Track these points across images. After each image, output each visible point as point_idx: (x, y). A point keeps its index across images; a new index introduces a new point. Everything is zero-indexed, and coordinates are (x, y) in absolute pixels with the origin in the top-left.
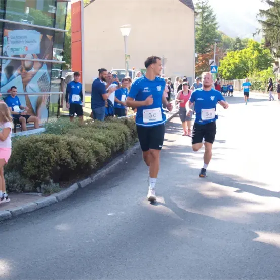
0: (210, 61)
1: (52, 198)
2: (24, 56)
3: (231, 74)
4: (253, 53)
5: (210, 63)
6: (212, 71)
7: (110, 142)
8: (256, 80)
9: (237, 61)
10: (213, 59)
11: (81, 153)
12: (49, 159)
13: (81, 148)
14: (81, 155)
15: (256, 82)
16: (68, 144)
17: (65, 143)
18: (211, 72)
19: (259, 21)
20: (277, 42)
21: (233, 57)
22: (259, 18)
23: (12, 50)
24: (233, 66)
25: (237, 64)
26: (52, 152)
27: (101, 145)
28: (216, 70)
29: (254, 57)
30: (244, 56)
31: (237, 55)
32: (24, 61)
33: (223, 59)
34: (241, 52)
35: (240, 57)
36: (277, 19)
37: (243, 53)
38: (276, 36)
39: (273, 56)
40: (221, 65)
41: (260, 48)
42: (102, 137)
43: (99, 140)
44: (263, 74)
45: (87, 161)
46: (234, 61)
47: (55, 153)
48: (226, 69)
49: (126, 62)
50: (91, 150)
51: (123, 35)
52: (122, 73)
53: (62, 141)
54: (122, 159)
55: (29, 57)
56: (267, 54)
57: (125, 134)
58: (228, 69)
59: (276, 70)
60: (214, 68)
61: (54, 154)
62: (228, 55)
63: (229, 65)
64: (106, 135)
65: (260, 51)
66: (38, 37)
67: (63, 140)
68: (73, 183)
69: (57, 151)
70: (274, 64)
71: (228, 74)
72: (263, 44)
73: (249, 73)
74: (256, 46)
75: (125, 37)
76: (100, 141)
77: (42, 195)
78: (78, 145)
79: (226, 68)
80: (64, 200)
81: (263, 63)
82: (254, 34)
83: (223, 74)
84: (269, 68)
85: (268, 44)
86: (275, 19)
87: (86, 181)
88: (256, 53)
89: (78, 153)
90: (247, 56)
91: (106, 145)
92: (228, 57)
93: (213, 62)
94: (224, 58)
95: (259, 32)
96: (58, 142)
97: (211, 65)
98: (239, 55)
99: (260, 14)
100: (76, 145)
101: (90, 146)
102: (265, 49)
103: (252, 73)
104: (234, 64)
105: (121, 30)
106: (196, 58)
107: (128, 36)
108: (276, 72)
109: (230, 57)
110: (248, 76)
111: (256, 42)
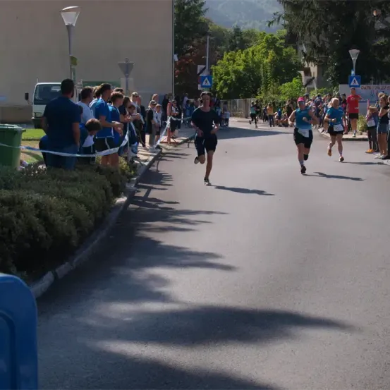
0: (200, 67)
3: (230, 89)
4: (266, 54)
5: (198, 72)
6: (204, 84)
7: (92, 203)
8: (274, 99)
9: (241, 68)
10: (205, 64)
11: (58, 221)
12: (10, 231)
13: (56, 213)
14: (58, 224)
15: (274, 103)
16: (37, 206)
17: (32, 205)
18: (202, 86)
20: (310, 35)
21: (234, 61)
25: (241, 73)
26: (14, 220)
28: (211, 82)
29: (268, 60)
30: (252, 59)
31: (240, 57)
33: (216, 65)
34: (248, 53)
35: (244, 61)
37: (250, 54)
38: (307, 26)
39: (302, 59)
40: (214, 74)
41: (277, 45)
42: (78, 194)
44: (287, 89)
45: (67, 234)
47: (20, 221)
48: (222, 81)
49: (72, 69)
50: (70, 217)
51: (66, 24)
52: (53, 89)
53: (27, 202)
54: (105, 232)
56: (290, 56)
57: (106, 191)
58: (225, 81)
59: (309, 82)
60: (206, 79)
61: (17, 222)
62: (225, 58)
63: (227, 73)
64: (83, 192)
65: (278, 51)
67: (28, 199)
69: (22, 216)
70: (302, 73)
71: (225, 90)
72: (281, 38)
73: (262, 87)
74: (271, 43)
78: (51, 209)
79: (221, 79)
81: (285, 70)
82: (270, 23)
83: (218, 89)
84: (295, 80)
85: (292, 39)
88: (271, 52)
89: (54, 220)
90: (256, 59)
91: (88, 208)
92: (224, 61)
93: (205, 68)
94: (219, 62)
95: (279, 19)
96: (22, 204)
97: (201, 75)
98: (243, 55)
100: (48, 207)
101: (66, 210)
102: (286, 47)
103: (266, 87)
104: (236, 72)
105: (63, 15)
106: (175, 62)
107: (74, 25)
108: (308, 86)
109: (228, 60)
110: (261, 93)
111: (272, 35)
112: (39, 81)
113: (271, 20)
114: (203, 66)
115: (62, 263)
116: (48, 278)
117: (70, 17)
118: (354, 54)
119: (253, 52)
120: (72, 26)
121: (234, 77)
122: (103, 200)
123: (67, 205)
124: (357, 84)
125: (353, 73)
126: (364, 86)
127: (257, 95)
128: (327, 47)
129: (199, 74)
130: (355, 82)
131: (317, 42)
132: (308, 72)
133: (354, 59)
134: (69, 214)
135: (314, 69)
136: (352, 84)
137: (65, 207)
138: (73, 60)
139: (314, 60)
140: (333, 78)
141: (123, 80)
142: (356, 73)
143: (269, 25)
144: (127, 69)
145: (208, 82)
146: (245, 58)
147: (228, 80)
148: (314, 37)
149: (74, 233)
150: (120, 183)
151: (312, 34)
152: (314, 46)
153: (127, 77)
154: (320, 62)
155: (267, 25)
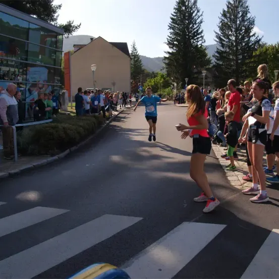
0: (139, 84)
1: (56, 157)
2: (39, 81)
11: (71, 133)
12: (53, 137)
13: (70, 131)
16: (64, 128)
18: (139, 90)
19: (164, 63)
21: (151, 82)
22: (164, 61)
23: (32, 78)
26: (55, 133)
27: (81, 128)
29: (162, 82)
32: (39, 84)
35: (154, 82)
37: (156, 80)
39: (171, 81)
40: (144, 86)
41: (164, 77)
44: (166, 90)
47: (57, 133)
49: (94, 84)
53: (60, 127)
55: (41, 82)
56: (168, 81)
57: (94, 123)
59: (173, 88)
60: (140, 87)
63: (149, 86)
64: (84, 124)
65: (164, 79)
66: (46, 71)
68: (67, 149)
72: (166, 75)
73: (159, 90)
74: (162, 76)
75: (93, 71)
76: (81, 126)
81: (166, 85)
84: (169, 88)
85: (168, 75)
86: (172, 62)
88: (162, 79)
89: (69, 133)
90: (158, 81)
92: (148, 82)
94: (146, 82)
95: (164, 69)
98: (154, 80)
99: (164, 59)
100: (68, 129)
101: (75, 129)
102: (167, 77)
104: (152, 85)
105: (91, 67)
106: (131, 82)
107: (95, 70)
111: (162, 74)
116: (67, 151)
117: (93, 68)
118: (187, 79)
125: (186, 85)
128: (179, 77)
132: (173, 85)
135: (175, 84)
139: (175, 82)
140: (180, 87)
144: (114, 84)
148: (175, 74)
152: (175, 77)
153: (114, 87)
154: (177, 82)
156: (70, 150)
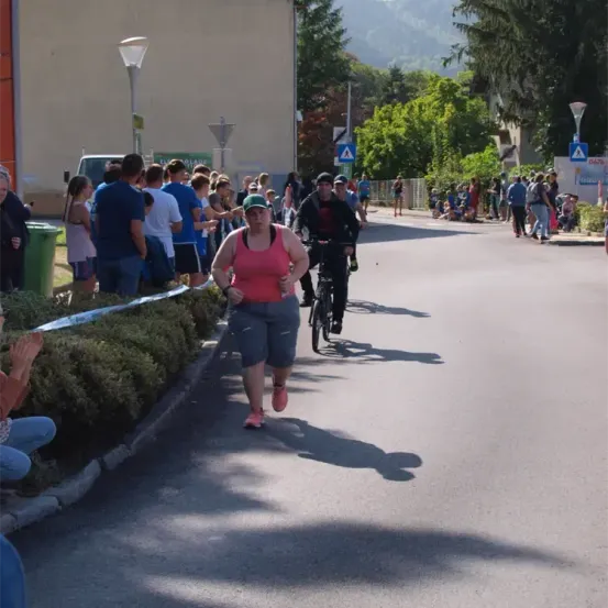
0: (337, 130)
3: (384, 163)
4: (441, 108)
5: (335, 137)
6: (343, 156)
7: (162, 350)
8: (452, 180)
9: (401, 131)
10: (345, 125)
11: (107, 380)
13: (104, 368)
14: (108, 384)
17: (66, 354)
18: (341, 160)
19: (460, 26)
20: (509, 79)
21: (391, 121)
22: (460, 18)
24: (389, 144)
25: (401, 139)
28: (353, 152)
29: (444, 119)
31: (400, 113)
33: (362, 127)
34: (412, 108)
35: (407, 120)
36: (508, 20)
37: (416, 109)
38: (504, 66)
39: (496, 118)
40: (359, 140)
41: (458, 95)
42: (141, 336)
43: (135, 343)
44: (473, 164)
45: (121, 401)
46: (393, 131)
47: (46, 381)
48: (371, 153)
49: (135, 135)
50: (127, 372)
51: (127, 65)
54: (183, 393)
56: (476, 112)
57: (185, 328)
58: (377, 151)
59: (508, 153)
60: (347, 149)
61: (42, 383)
62: (376, 115)
63: (380, 140)
64: (149, 333)
65: (459, 104)
67: (61, 345)
68: (88, 462)
69: (50, 374)
70: (497, 138)
71: (376, 166)
72: (464, 85)
73: (435, 162)
74: (448, 92)
75: (131, 69)
77: (17, 494)
78: (97, 361)
79: (370, 148)
80: (74, 505)
81: (469, 136)
82: (447, 61)
83: (365, 164)
84: (488, 151)
85: (480, 85)
86: (501, 19)
87: (116, 455)
88: (449, 106)
89: (100, 380)
90: (425, 117)
91: (156, 358)
92: (375, 121)
93: (345, 132)
94: (366, 122)
95: (460, 54)
96: (50, 353)
97: (338, 143)
98: (405, 112)
99: (462, 7)
100: (92, 358)
101: (121, 361)
102: (472, 98)
103: (441, 162)
104: (393, 137)
105: (122, 51)
106: (298, 122)
107: (139, 66)
108: (507, 160)
109: (381, 119)
110: (432, 170)
111: (448, 80)
112: (87, 153)
113: (448, 56)
114: (342, 129)
115: (114, 445)
116: (92, 470)
117: (133, 53)
118: (578, 109)
119: (420, 107)
120: (135, 67)
121: (390, 145)
122: (181, 344)
123: (122, 354)
124: (583, 156)
125: (575, 138)
126: (594, 158)
127: (426, 174)
128: (536, 97)
129: (337, 140)
130: (579, 153)
131: (520, 91)
132: (505, 136)
133: (578, 117)
134: (124, 368)
135: (515, 133)
136: (575, 156)
137: (119, 356)
138: (138, 122)
139: (515, 119)
140: (544, 147)
141: (216, 151)
142: (582, 139)
143: (445, 64)
144: (222, 133)
145: (350, 153)
146: (407, 116)
147: (381, 149)
148: (515, 82)
149: (133, 398)
150: (208, 316)
151: (512, 78)
152: (515, 97)
153: (223, 146)
154: (524, 121)
155: (442, 64)
156: (103, 466)
